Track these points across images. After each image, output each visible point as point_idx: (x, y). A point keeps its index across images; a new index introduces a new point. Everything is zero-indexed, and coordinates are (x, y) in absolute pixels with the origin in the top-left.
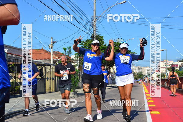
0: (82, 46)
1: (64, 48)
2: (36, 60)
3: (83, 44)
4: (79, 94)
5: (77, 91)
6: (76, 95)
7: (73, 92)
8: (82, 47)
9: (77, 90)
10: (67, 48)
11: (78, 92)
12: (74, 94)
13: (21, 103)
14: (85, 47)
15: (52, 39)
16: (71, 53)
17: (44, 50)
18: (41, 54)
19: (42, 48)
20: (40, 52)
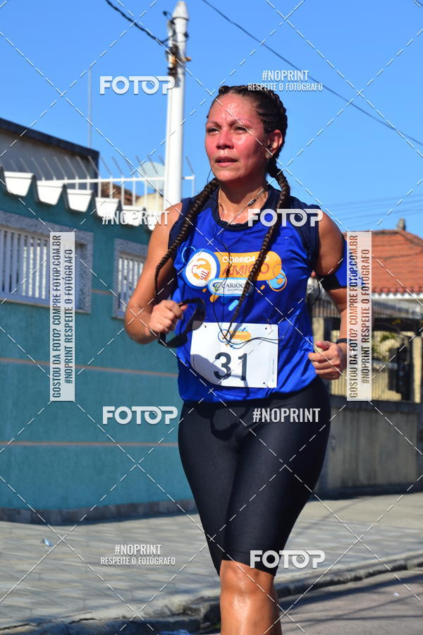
17: (409, 237)
18: (395, 259)
19: (401, 225)
20: (388, 248)
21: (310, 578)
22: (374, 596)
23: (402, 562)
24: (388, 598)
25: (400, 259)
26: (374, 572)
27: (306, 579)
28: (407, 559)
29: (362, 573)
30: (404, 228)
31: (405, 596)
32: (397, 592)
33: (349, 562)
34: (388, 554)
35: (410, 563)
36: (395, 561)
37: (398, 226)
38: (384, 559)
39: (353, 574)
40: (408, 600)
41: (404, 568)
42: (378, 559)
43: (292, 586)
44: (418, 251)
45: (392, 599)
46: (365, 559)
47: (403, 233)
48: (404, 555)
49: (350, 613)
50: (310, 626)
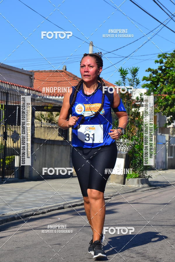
0: (162, 67)
1: (121, 70)
2: (51, 98)
3: (164, 61)
4: (152, 184)
5: (149, 177)
6: (146, 185)
7: (139, 177)
8: (160, 68)
9: (149, 173)
10: (129, 72)
11: (150, 179)
12: (142, 184)
13: (20, 197)
14: (169, 68)
15: (91, 47)
16: (138, 83)
17: (68, 73)
18: (62, 82)
19: (65, 68)
20: (59, 77)
21: (24, 213)
22: (50, 220)
23: (62, 206)
24: (56, 220)
25: (64, 82)
26: (51, 210)
27: (22, 213)
28: (64, 205)
29: (46, 210)
30: (66, 69)
31: (63, 219)
32: (59, 218)
33: (40, 206)
34: (57, 203)
35: (65, 206)
36: (59, 205)
37: (63, 68)
38: (55, 205)
39: (42, 211)
40: (64, 221)
41: (63, 208)
42: (52, 205)
43: (16, 216)
44: (72, 79)
45: (57, 221)
46: (47, 205)
47: (65, 71)
48: (63, 203)
49: (40, 227)
50: (23, 232)
